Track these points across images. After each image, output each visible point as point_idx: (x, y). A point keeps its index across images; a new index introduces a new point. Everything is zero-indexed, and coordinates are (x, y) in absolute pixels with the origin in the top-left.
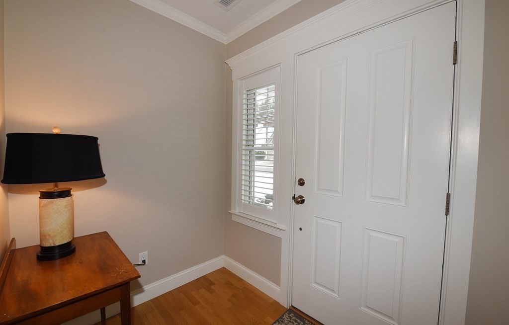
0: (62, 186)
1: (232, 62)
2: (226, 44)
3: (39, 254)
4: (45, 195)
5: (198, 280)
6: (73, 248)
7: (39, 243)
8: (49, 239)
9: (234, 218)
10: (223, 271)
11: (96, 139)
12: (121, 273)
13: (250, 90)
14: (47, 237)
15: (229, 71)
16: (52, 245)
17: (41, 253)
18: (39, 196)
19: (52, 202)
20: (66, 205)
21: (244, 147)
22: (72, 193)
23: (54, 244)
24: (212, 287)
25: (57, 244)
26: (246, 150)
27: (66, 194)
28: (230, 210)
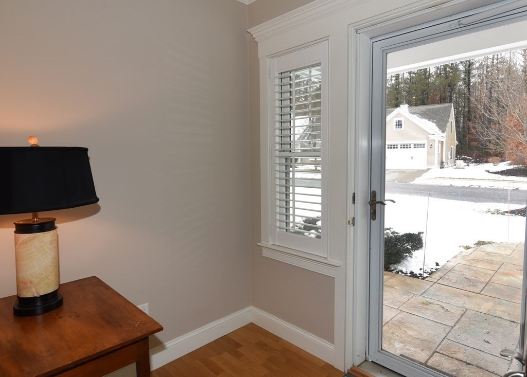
0: (44, 216)
1: (257, 32)
2: (247, 4)
3: (17, 308)
4: (22, 229)
5: (217, 342)
6: (60, 299)
7: (15, 293)
8: (31, 287)
9: (265, 253)
10: (252, 328)
11: (85, 150)
12: (136, 325)
13: (284, 72)
14: (29, 285)
15: (254, 44)
16: (36, 295)
17: (19, 306)
18: (14, 229)
19: (34, 238)
20: (51, 241)
21: (277, 153)
22: (56, 225)
23: (37, 293)
24: (238, 350)
25: (42, 293)
26: (280, 157)
27: (48, 226)
28: (260, 242)
